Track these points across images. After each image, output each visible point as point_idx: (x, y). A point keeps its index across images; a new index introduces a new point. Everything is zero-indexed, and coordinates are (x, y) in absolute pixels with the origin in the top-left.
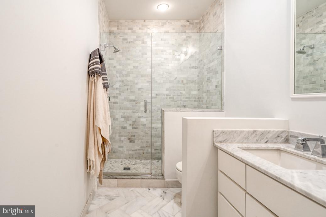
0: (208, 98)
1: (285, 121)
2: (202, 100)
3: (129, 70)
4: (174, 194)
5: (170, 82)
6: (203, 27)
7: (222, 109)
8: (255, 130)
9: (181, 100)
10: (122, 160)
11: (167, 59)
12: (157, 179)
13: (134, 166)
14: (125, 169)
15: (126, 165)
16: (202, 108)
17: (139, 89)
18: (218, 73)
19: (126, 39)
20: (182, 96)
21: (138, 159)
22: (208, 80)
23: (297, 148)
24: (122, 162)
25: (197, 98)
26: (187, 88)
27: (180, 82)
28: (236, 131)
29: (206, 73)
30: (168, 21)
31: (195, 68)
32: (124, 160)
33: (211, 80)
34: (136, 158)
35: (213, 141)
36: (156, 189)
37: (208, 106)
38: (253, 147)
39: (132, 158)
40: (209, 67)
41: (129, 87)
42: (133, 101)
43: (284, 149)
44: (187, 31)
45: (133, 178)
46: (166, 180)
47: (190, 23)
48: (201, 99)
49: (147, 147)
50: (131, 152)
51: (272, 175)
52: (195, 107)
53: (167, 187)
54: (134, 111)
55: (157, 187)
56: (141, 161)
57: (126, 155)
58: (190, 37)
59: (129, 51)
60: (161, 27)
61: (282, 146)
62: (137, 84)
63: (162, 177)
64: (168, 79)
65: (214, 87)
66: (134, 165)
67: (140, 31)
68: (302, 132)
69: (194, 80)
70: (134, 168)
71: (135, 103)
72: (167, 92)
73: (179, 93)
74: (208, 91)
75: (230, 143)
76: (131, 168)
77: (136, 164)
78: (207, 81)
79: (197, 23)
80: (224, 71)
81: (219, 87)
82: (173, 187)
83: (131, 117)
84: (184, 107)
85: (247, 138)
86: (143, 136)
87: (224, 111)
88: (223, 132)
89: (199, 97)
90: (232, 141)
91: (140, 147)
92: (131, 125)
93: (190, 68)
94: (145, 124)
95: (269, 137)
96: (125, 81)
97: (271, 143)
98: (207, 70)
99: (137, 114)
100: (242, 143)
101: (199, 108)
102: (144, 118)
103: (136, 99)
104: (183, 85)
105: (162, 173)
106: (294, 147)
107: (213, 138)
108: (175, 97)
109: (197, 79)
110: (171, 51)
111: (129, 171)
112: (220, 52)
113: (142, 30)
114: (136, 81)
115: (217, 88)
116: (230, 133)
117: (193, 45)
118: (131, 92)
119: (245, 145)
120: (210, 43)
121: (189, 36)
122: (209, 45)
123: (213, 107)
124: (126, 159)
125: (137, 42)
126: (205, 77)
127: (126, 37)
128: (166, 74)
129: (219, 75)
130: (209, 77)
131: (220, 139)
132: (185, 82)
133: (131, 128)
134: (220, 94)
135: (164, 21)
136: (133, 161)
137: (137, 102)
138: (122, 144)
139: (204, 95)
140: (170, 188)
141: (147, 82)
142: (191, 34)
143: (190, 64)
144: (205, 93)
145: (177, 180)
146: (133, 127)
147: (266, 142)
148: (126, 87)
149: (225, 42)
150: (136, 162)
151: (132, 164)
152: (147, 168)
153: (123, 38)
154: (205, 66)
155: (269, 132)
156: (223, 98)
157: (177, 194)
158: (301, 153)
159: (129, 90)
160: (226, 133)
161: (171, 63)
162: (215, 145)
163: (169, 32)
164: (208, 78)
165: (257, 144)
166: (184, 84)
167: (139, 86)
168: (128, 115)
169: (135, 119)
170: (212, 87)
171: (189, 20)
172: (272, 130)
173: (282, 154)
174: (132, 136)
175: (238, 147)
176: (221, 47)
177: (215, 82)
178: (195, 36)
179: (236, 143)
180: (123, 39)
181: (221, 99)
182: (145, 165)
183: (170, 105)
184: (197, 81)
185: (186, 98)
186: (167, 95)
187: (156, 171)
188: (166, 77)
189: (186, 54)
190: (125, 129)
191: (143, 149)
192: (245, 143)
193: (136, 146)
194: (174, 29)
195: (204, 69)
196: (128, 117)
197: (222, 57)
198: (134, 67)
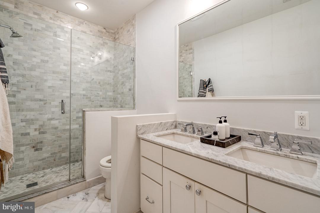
0: (123, 98)
1: (175, 114)
2: (117, 101)
3: (35, 63)
4: (97, 191)
5: (87, 82)
6: (118, 38)
7: (134, 108)
8: (161, 122)
9: (98, 100)
10: (21, 176)
11: (84, 59)
12: (77, 183)
13: (43, 179)
14: (29, 186)
15: (30, 180)
16: (117, 107)
17: (49, 87)
18: (131, 79)
19: (31, 25)
20: (99, 96)
21: (47, 169)
22: (122, 83)
23: (182, 130)
24: (23, 179)
25: (112, 98)
26: (104, 89)
27: (97, 83)
28: (151, 124)
29: (120, 78)
30: (86, 22)
31: (111, 72)
32: (25, 175)
33: (125, 84)
34: (44, 169)
35: (137, 134)
36: (76, 194)
37: (122, 106)
38: (161, 134)
39: (39, 169)
40: (123, 72)
41: (34, 84)
42: (40, 100)
43: (176, 132)
44: (103, 37)
45: (46, 193)
46: (87, 181)
47: (106, 31)
48: (116, 99)
49: (59, 152)
50: (36, 163)
51: (180, 149)
52: (110, 107)
53: (89, 188)
54: (41, 112)
55: (77, 192)
56: (52, 170)
57: (28, 168)
58: (107, 44)
59: (34, 40)
60: (77, 25)
61: (175, 131)
62: (46, 81)
63: (82, 179)
64: (85, 79)
65: (128, 90)
66: (43, 177)
67: (52, 21)
68: (183, 121)
69: (110, 83)
70: (44, 181)
71: (43, 104)
72: (84, 92)
73: (96, 94)
74: (122, 93)
75: (148, 133)
76: (38, 183)
77: (45, 175)
78: (122, 85)
79: (112, 33)
80: (135, 78)
81: (132, 90)
82: (95, 186)
83: (37, 120)
84: (101, 106)
85: (157, 128)
86: (55, 141)
87: (135, 110)
88: (144, 126)
89: (114, 98)
90: (149, 132)
91: (50, 153)
92: (38, 130)
93: (106, 71)
94: (57, 126)
95: (168, 126)
96: (27, 76)
97: (169, 130)
98: (121, 75)
99: (47, 116)
100: (154, 132)
101: (114, 108)
102: (56, 120)
103: (45, 99)
104: (99, 86)
105: (83, 175)
106: (180, 130)
107: (137, 131)
108: (92, 97)
109: (112, 82)
110: (88, 52)
111: (36, 187)
112: (132, 62)
113: (54, 20)
114: (45, 78)
115: (130, 91)
116: (147, 126)
117: (109, 52)
118: (38, 90)
119: (157, 134)
120: (125, 53)
121: (105, 43)
122: (124, 55)
123: (127, 106)
124: (28, 173)
125: (47, 33)
126: (120, 81)
127: (30, 22)
128: (82, 74)
129: (132, 80)
130: (124, 82)
131: (142, 131)
132: (101, 83)
133: (37, 133)
134: (132, 96)
135: (81, 20)
136: (41, 173)
137: (46, 102)
138: (21, 156)
139: (119, 96)
140: (91, 187)
141: (60, 80)
142: (107, 41)
143: (107, 68)
144: (120, 94)
145: (101, 176)
146: (39, 132)
147: (166, 130)
148: (29, 84)
149: (136, 55)
150: (44, 172)
151: (39, 178)
152: (62, 176)
153: (25, 21)
154: (119, 72)
155: (168, 122)
156: (135, 99)
157: (99, 190)
158: (184, 133)
159: (34, 88)
160: (145, 126)
161: (88, 64)
162: (138, 136)
163: (86, 33)
164: (122, 82)
165: (163, 132)
166: (101, 86)
167: (49, 84)
168: (32, 117)
169: (43, 122)
170: (126, 90)
171: (106, 28)
172: (169, 121)
173: (176, 136)
174: (38, 143)
175: (154, 136)
176: (134, 59)
177: (128, 86)
178: (111, 44)
179: (151, 133)
180: (24, 23)
181: (133, 100)
182: (58, 173)
183: (88, 105)
184: (112, 84)
185: (103, 98)
186: (84, 95)
187: (74, 175)
188: (82, 77)
189: (100, 57)
190: (28, 136)
191: (54, 155)
192: (156, 132)
193: (45, 154)
194: (91, 31)
195: (118, 74)
196: (32, 120)
197: (134, 66)
198: (43, 61)
